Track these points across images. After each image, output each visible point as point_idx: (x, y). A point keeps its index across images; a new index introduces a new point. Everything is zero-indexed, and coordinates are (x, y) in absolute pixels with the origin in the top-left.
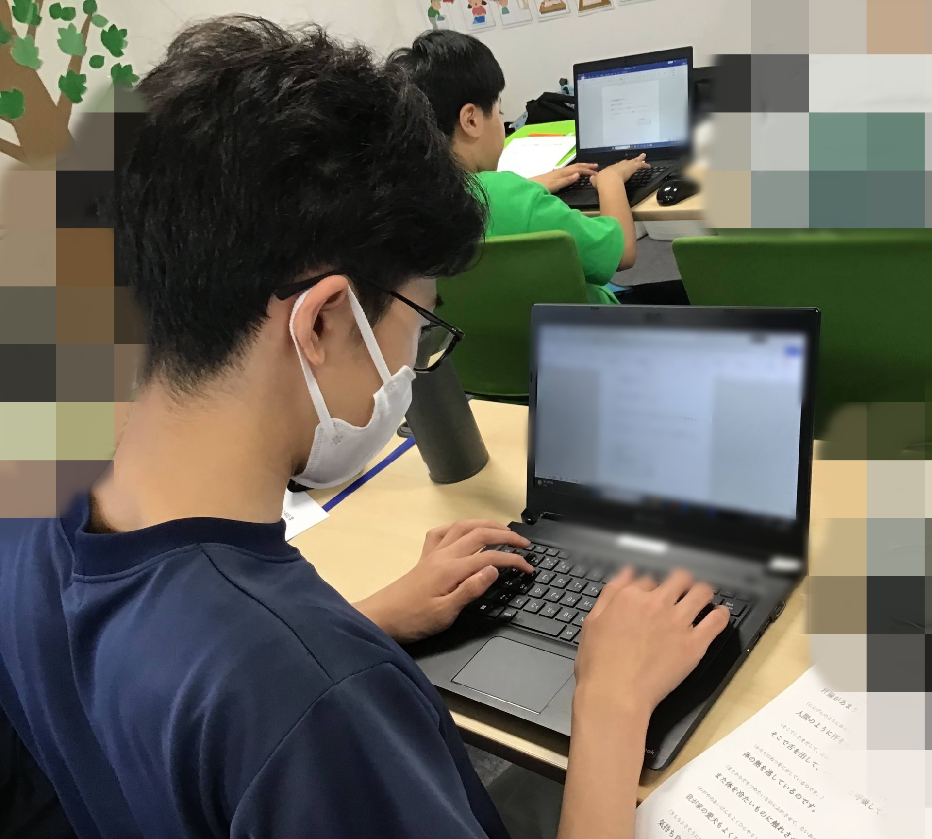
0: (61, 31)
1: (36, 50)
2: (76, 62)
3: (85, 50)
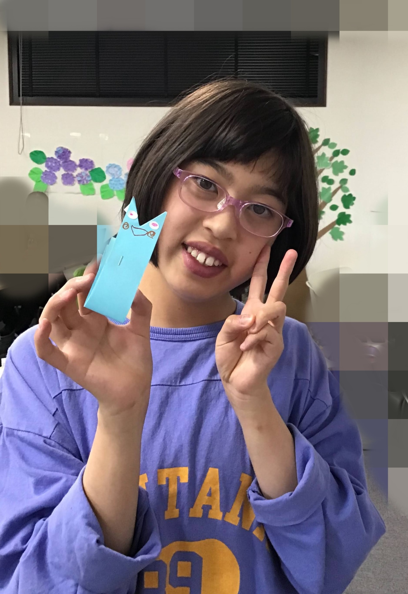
0: (323, 188)
2: (323, 205)
3: (330, 201)
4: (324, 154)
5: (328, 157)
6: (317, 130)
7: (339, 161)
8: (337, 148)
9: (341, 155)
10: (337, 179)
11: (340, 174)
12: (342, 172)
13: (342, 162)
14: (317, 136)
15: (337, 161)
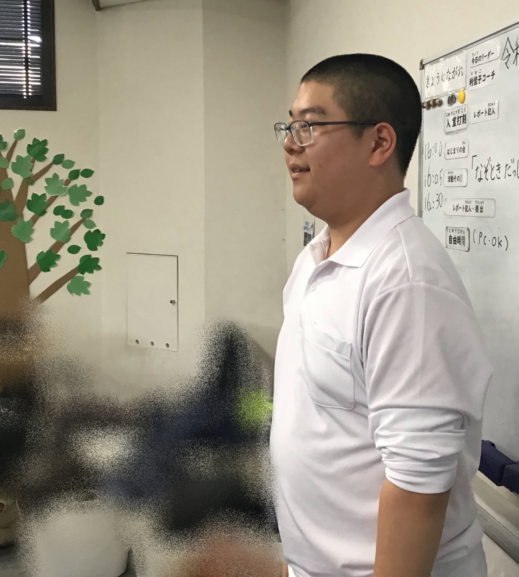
0: (57, 223)
1: (32, 231)
2: (58, 246)
3: (68, 240)
4: (56, 176)
5: (62, 180)
6: (45, 142)
7: (78, 186)
8: (75, 168)
9: (80, 177)
10: (77, 210)
11: (81, 203)
12: (85, 200)
13: (84, 187)
14: (46, 150)
15: (75, 186)
